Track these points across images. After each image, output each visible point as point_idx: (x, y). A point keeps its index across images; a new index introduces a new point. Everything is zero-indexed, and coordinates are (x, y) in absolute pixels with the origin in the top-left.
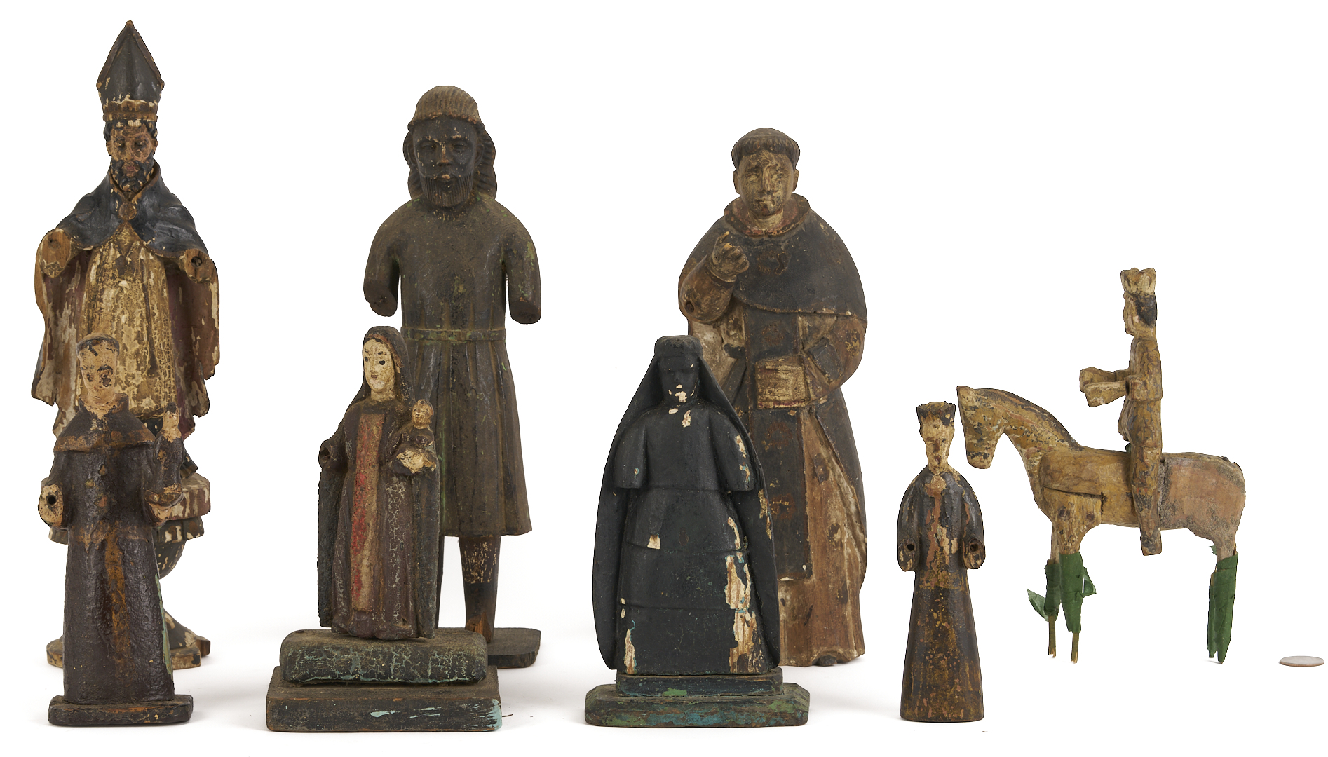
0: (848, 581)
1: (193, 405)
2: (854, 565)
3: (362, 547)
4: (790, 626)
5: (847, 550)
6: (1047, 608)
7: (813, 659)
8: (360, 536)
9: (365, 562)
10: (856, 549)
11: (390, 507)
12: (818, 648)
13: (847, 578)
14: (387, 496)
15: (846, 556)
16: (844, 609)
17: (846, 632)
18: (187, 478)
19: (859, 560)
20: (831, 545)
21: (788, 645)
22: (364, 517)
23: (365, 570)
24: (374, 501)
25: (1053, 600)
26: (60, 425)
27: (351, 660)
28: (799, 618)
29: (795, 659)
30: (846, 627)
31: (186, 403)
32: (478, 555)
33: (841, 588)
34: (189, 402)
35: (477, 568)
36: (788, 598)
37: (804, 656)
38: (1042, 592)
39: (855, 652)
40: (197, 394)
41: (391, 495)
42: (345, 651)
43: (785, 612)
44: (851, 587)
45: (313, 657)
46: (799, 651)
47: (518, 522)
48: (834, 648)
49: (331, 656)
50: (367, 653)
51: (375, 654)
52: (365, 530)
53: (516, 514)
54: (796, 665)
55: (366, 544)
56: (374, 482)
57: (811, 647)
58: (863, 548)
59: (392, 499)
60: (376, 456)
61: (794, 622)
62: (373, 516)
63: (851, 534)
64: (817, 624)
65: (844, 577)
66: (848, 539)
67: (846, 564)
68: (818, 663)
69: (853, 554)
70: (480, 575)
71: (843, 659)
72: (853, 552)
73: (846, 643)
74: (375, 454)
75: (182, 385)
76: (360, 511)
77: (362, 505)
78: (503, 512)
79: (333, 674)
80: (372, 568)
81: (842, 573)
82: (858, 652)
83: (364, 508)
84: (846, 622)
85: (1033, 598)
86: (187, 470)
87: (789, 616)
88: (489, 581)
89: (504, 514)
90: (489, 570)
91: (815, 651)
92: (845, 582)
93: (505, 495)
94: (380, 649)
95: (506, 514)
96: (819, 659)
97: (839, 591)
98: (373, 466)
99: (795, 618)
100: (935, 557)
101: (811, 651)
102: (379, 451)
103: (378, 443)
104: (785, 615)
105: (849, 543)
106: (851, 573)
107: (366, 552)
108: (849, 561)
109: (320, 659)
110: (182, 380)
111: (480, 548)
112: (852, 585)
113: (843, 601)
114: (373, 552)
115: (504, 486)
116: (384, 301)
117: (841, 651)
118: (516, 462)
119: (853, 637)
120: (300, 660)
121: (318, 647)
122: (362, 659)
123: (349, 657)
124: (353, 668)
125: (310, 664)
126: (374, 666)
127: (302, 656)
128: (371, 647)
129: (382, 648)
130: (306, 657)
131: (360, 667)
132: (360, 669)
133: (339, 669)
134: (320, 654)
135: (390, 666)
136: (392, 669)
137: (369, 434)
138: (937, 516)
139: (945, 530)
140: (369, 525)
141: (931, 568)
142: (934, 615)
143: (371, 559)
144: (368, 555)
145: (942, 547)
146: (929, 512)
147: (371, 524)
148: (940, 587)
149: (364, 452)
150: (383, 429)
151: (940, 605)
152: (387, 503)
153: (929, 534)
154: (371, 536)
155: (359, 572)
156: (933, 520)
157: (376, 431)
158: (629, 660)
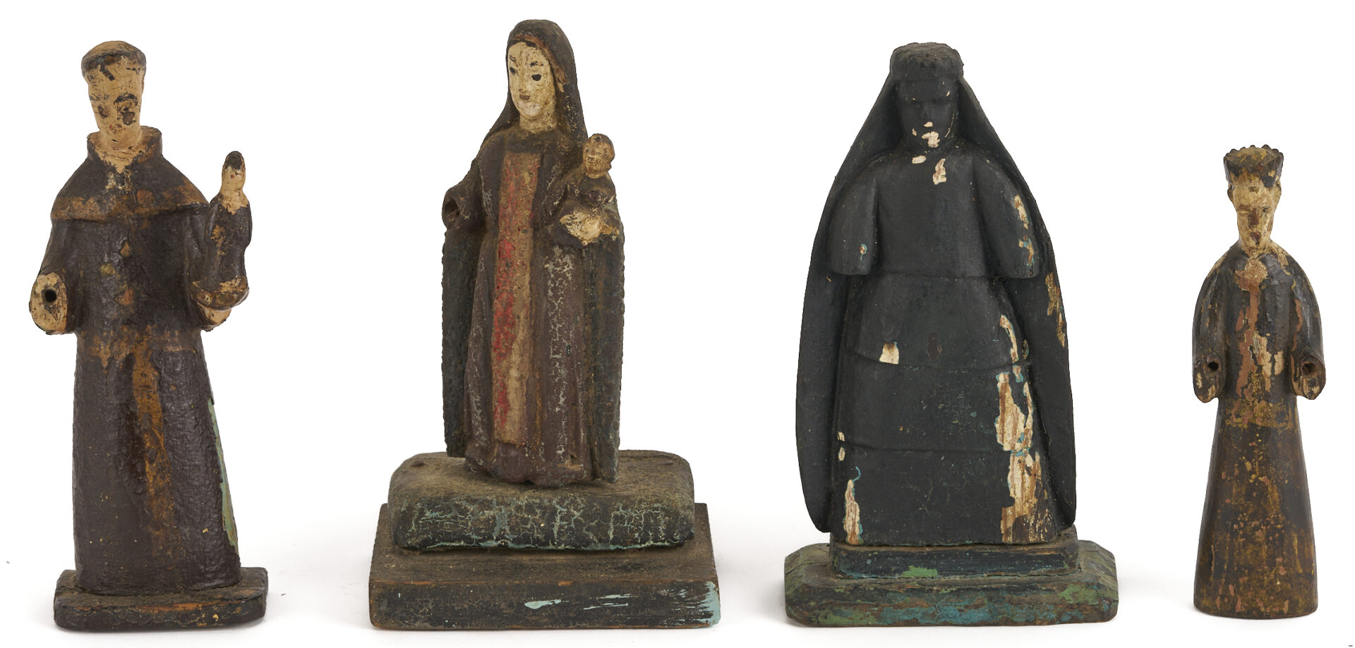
3: (509, 350)
8: (506, 334)
9: (514, 373)
11: (550, 293)
14: (545, 276)
22: (511, 306)
23: (513, 384)
24: (527, 283)
27: (494, 518)
41: (552, 276)
42: (486, 505)
45: (438, 513)
49: (463, 511)
50: (519, 508)
51: (530, 508)
52: (512, 325)
55: (515, 346)
56: (527, 255)
59: (553, 281)
60: (530, 216)
62: (524, 306)
74: (527, 213)
76: (505, 296)
77: (508, 288)
79: (468, 539)
80: (524, 381)
83: (511, 293)
94: (538, 501)
98: (525, 232)
100: (1250, 381)
102: (533, 209)
103: (532, 197)
107: (515, 358)
109: (449, 516)
114: (526, 359)
120: (419, 518)
121: (447, 499)
122: (510, 516)
123: (492, 513)
124: (497, 529)
125: (434, 524)
126: (529, 526)
127: (422, 513)
128: (525, 498)
129: (541, 499)
130: (428, 514)
131: (507, 528)
132: (508, 531)
133: (477, 532)
134: (447, 509)
135: (553, 526)
136: (555, 531)
137: (518, 183)
138: (1253, 320)
139: (1264, 341)
140: (519, 318)
141: (1244, 397)
142: (1248, 465)
143: (522, 369)
144: (518, 362)
145: (1260, 368)
146: (1241, 313)
147: (522, 317)
148: (1256, 426)
149: (509, 210)
150: (539, 176)
151: (1256, 451)
152: (546, 287)
153: (1241, 345)
154: (522, 334)
155: (505, 387)
156: (1247, 326)
157: (528, 179)
158: (851, 523)
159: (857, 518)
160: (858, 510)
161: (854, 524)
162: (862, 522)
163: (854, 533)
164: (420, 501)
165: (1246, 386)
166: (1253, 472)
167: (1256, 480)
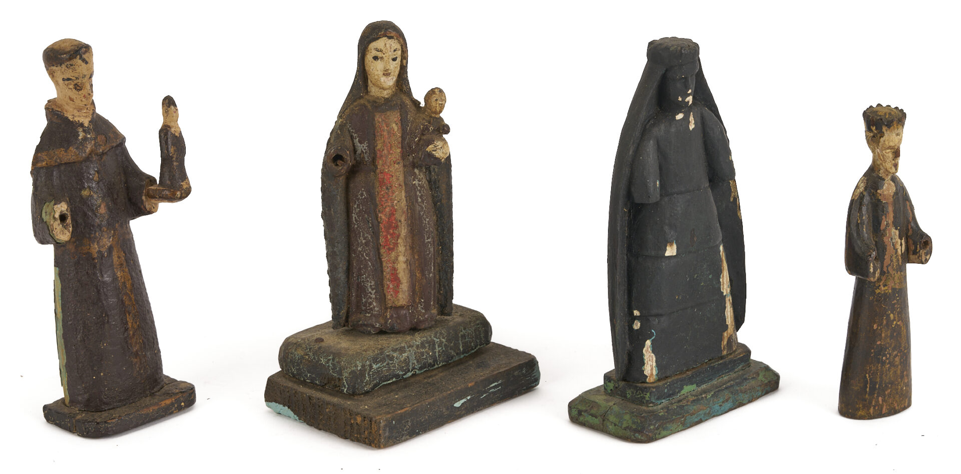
3: (396, 244)
8: (391, 235)
9: (402, 259)
11: (419, 200)
14: (415, 189)
22: (394, 215)
23: (402, 267)
24: (403, 197)
27: (408, 357)
41: (418, 188)
42: (402, 350)
45: (379, 364)
49: (392, 358)
50: (418, 347)
51: (422, 345)
52: (397, 227)
55: (399, 241)
56: (401, 178)
59: (419, 192)
60: (400, 153)
62: (404, 212)
74: (399, 150)
76: (387, 209)
77: (390, 204)
79: (397, 376)
80: (408, 263)
83: (393, 206)
94: (425, 339)
98: (398, 163)
100: (892, 261)
102: (402, 148)
103: (400, 139)
107: (401, 248)
109: (385, 364)
114: (408, 247)
120: (370, 370)
121: (382, 353)
122: (415, 353)
123: (406, 354)
124: (411, 364)
125: (378, 372)
126: (425, 357)
127: (371, 366)
128: (418, 339)
129: (426, 337)
130: (374, 366)
131: (415, 362)
132: (416, 364)
133: (401, 369)
134: (383, 360)
135: (435, 352)
136: (437, 354)
137: (389, 132)
138: (890, 222)
139: (897, 232)
140: (400, 221)
141: (888, 272)
142: (892, 316)
143: (406, 255)
144: (403, 252)
145: (897, 250)
146: (884, 217)
147: (403, 220)
148: (896, 289)
151: (896, 306)
152: (416, 197)
153: (885, 239)
154: (403, 231)
155: (397, 269)
156: (888, 225)
157: (396, 128)
158: (650, 368)
159: (654, 364)
160: (654, 359)
161: (652, 369)
162: (658, 366)
163: (652, 374)
164: (368, 359)
165: (890, 265)
166: (894, 320)
167: (896, 324)
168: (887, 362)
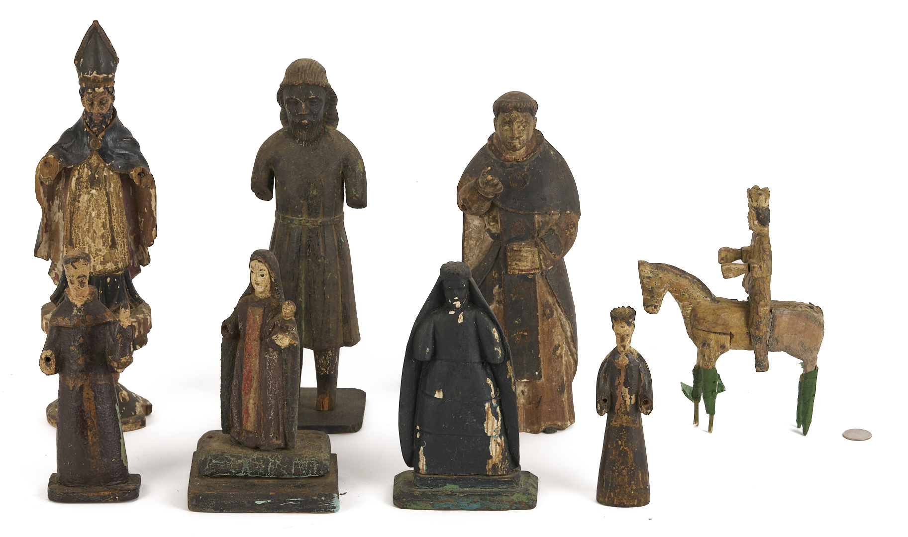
0: (565, 378)
1: (140, 259)
2: (569, 368)
3: (250, 391)
4: (527, 407)
5: (564, 359)
6: (693, 394)
7: (541, 430)
8: (248, 384)
9: (251, 401)
10: (571, 357)
11: (268, 368)
12: (545, 423)
13: (564, 376)
14: (265, 360)
15: (564, 362)
16: (562, 396)
17: (563, 411)
18: (136, 308)
19: (573, 363)
20: (554, 356)
21: (525, 419)
22: (251, 372)
23: (251, 406)
24: (257, 363)
25: (698, 392)
26: (53, 271)
27: (242, 463)
28: (533, 403)
29: (530, 429)
30: (563, 408)
31: (135, 257)
32: (325, 358)
33: (560, 384)
34: (137, 257)
35: (324, 366)
36: (526, 390)
37: (535, 427)
38: (691, 384)
39: (569, 422)
40: (142, 253)
41: (268, 360)
42: (239, 458)
43: (524, 399)
44: (567, 382)
45: (218, 461)
46: (533, 424)
47: (351, 338)
48: (555, 422)
49: (229, 461)
50: (253, 459)
51: (258, 460)
52: (251, 381)
53: (350, 333)
54: (531, 432)
55: (252, 390)
56: (257, 351)
57: (540, 422)
58: (575, 357)
59: (269, 363)
60: (259, 335)
61: (530, 406)
62: (256, 373)
63: (567, 348)
64: (544, 407)
65: (563, 376)
66: (565, 351)
67: (564, 367)
68: (545, 431)
69: (569, 360)
70: (326, 370)
71: (561, 428)
72: (569, 359)
73: (563, 419)
74: (258, 333)
75: (133, 247)
76: (248, 368)
77: (249, 365)
78: (342, 332)
79: (231, 472)
80: (256, 405)
81: (561, 374)
82: (571, 422)
83: (251, 367)
84: (563, 405)
85: (685, 389)
86: (136, 303)
87: (526, 402)
88: (332, 373)
89: (342, 334)
90: (332, 366)
91: (543, 425)
92: (563, 379)
93: (343, 321)
94: (261, 456)
95: (343, 333)
96: (545, 429)
97: (559, 386)
98: (257, 341)
99: (530, 403)
100: (621, 407)
101: (540, 425)
102: (260, 332)
103: (260, 327)
104: (524, 401)
105: (566, 354)
106: (567, 373)
107: (252, 395)
108: (566, 365)
109: (222, 462)
110: (132, 244)
111: (327, 354)
112: (568, 380)
113: (562, 392)
114: (257, 395)
115: (343, 316)
116: (264, 193)
117: (559, 424)
118: (350, 300)
119: (567, 413)
120: (210, 463)
121: (222, 455)
122: (249, 463)
123: (241, 461)
124: (243, 468)
125: (216, 465)
126: (257, 467)
128: (256, 455)
129: (263, 456)
130: (214, 461)
131: (248, 468)
132: (248, 469)
133: (235, 469)
134: (222, 460)
135: (268, 467)
136: (269, 469)
137: (254, 320)
138: (622, 381)
139: (627, 390)
140: (254, 378)
141: (618, 414)
142: (620, 442)
143: (255, 399)
144: (253, 397)
145: (625, 401)
146: (617, 378)
147: (255, 377)
149: (250, 331)
150: (263, 318)
152: (266, 365)
153: (617, 392)
154: (255, 384)
155: (247, 407)
156: (620, 383)
157: (258, 319)
158: (422, 465)
159: (425, 463)
160: (425, 460)
161: (423, 466)
162: (426, 464)
163: (423, 469)
164: (210, 455)
165: (619, 409)
166: (622, 445)
168: (616, 471)
